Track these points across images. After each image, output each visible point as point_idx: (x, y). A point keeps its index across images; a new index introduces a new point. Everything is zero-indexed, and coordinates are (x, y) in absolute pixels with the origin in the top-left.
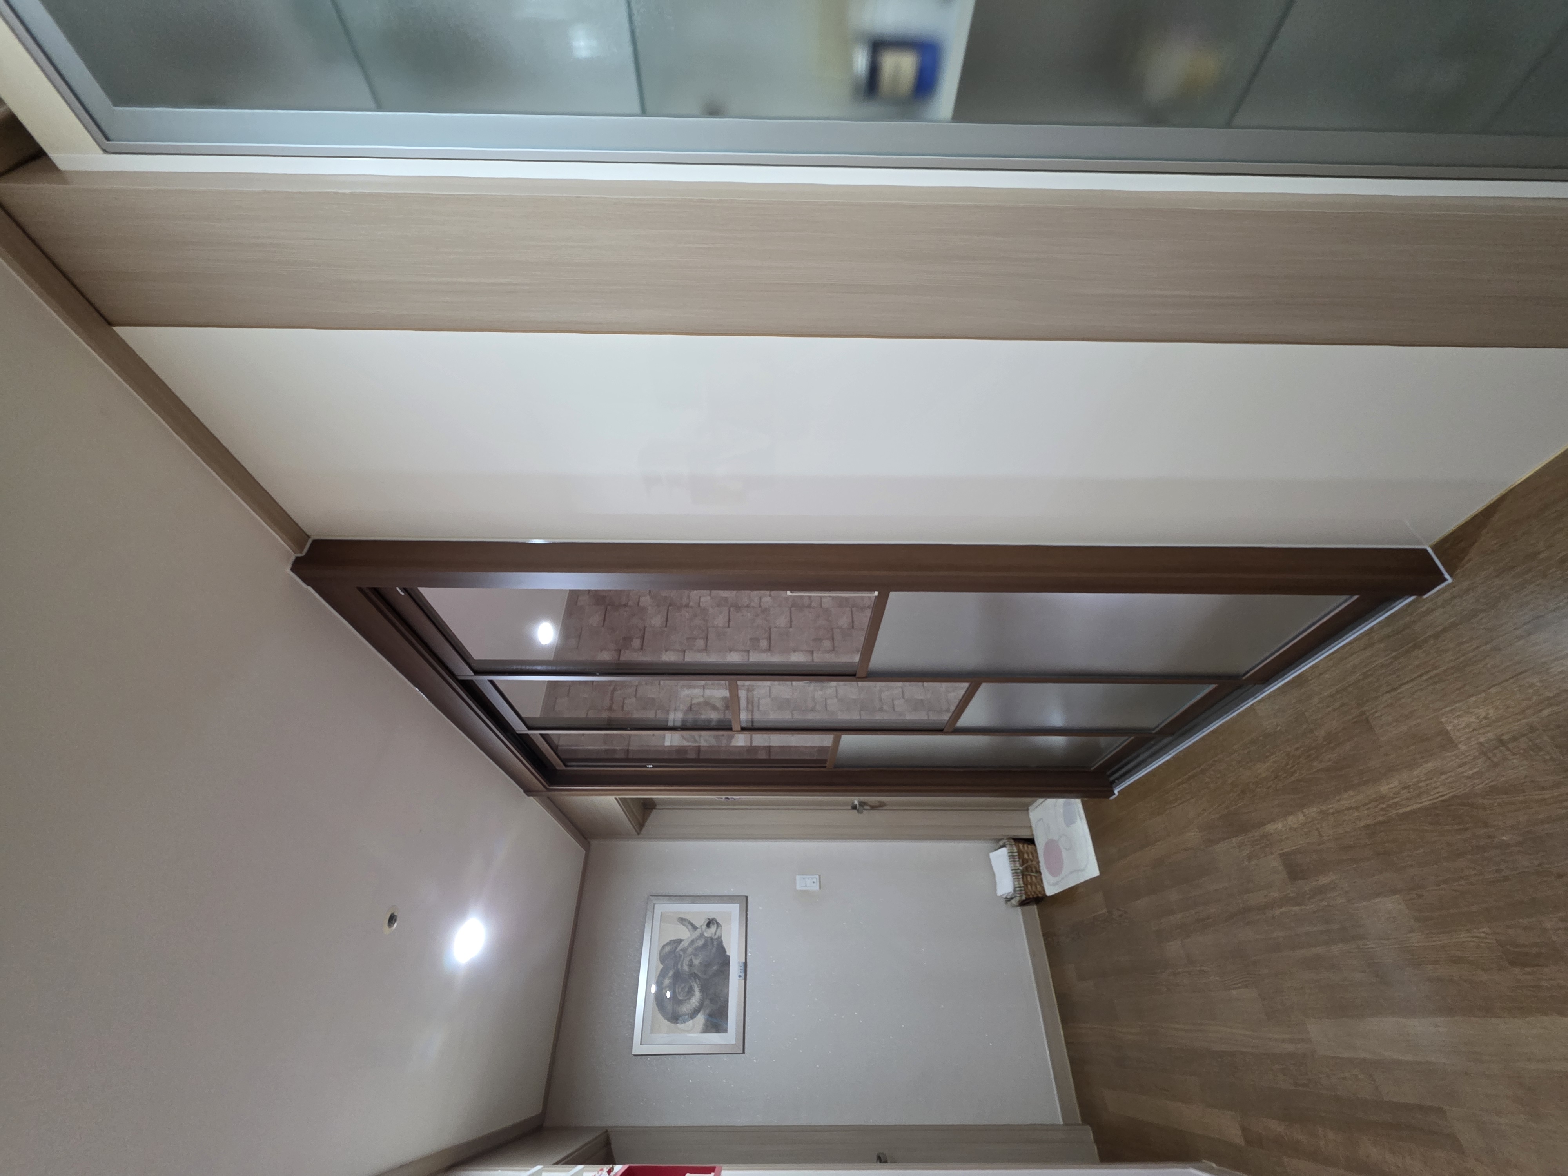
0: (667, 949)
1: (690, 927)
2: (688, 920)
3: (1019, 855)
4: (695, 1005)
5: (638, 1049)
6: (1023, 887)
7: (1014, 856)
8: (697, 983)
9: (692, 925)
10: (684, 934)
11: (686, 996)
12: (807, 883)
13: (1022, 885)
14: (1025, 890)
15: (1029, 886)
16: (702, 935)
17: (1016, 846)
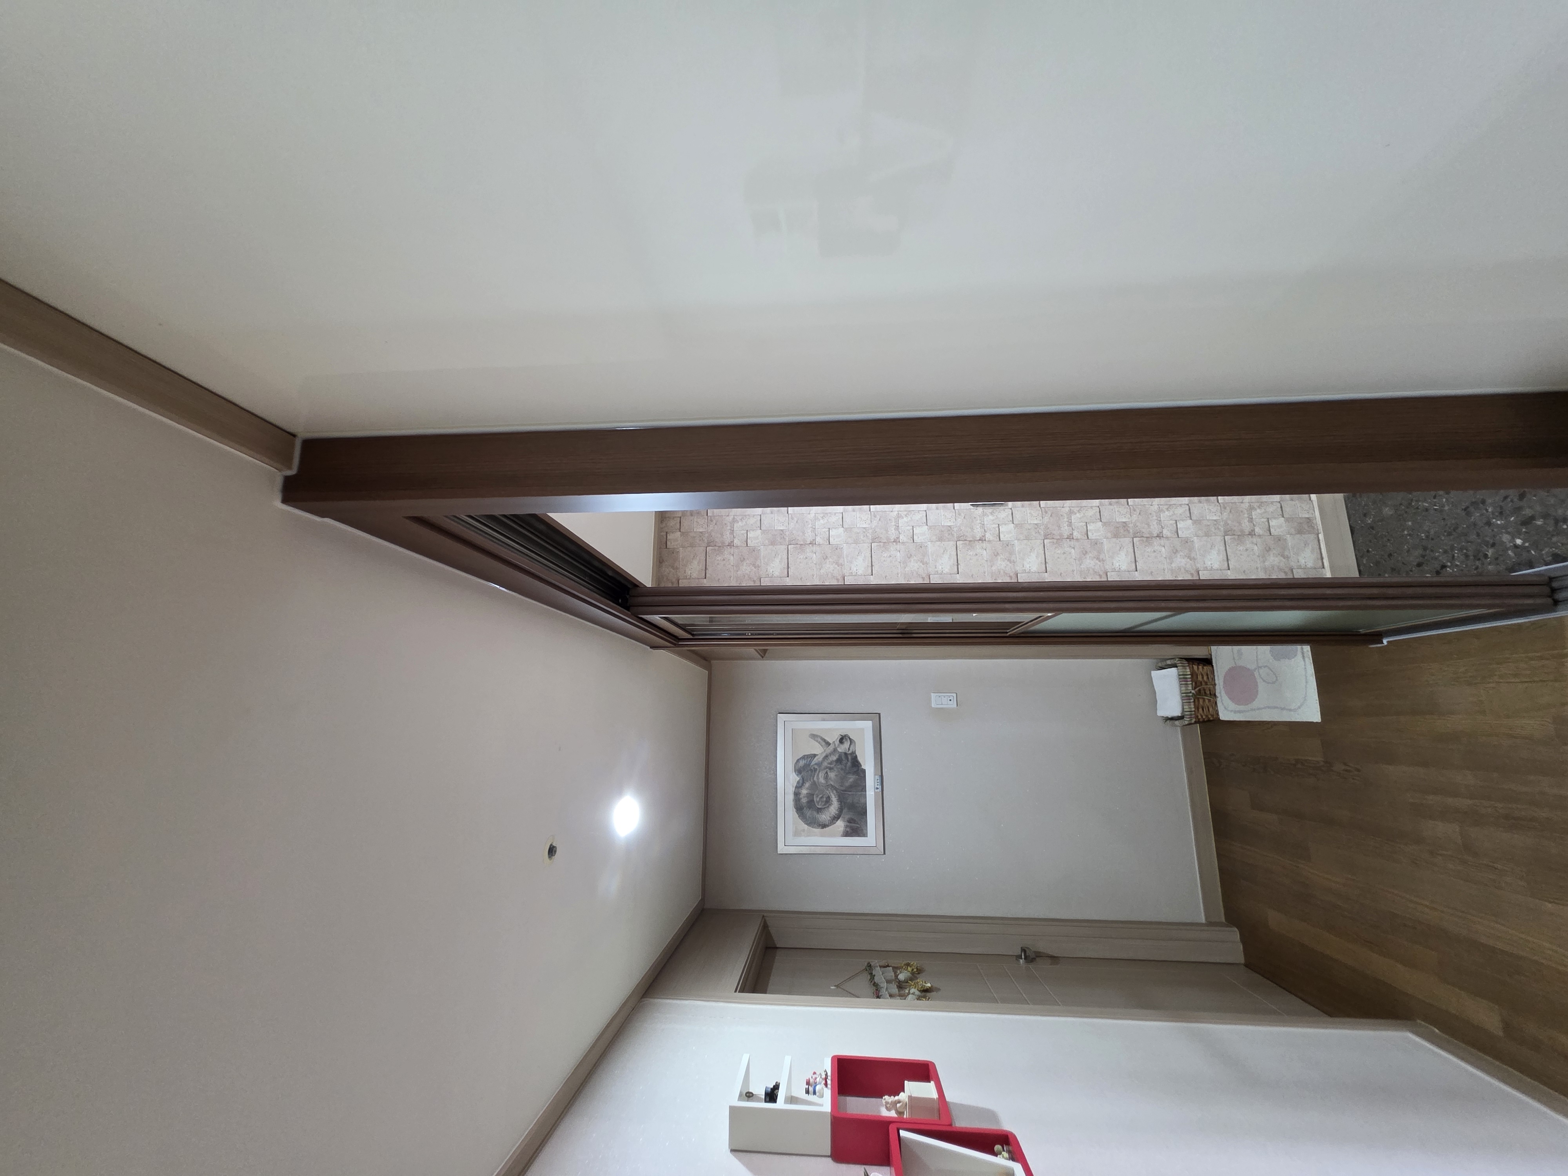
0: (802, 763)
1: (823, 743)
2: (819, 736)
3: (1192, 677)
4: (834, 813)
5: (781, 849)
6: (1194, 711)
7: (1186, 678)
8: (834, 794)
9: (824, 740)
10: (818, 749)
11: (824, 805)
12: (942, 701)
13: (1193, 709)
14: (1195, 714)
15: (1201, 710)
16: (835, 750)
17: (1190, 668)
